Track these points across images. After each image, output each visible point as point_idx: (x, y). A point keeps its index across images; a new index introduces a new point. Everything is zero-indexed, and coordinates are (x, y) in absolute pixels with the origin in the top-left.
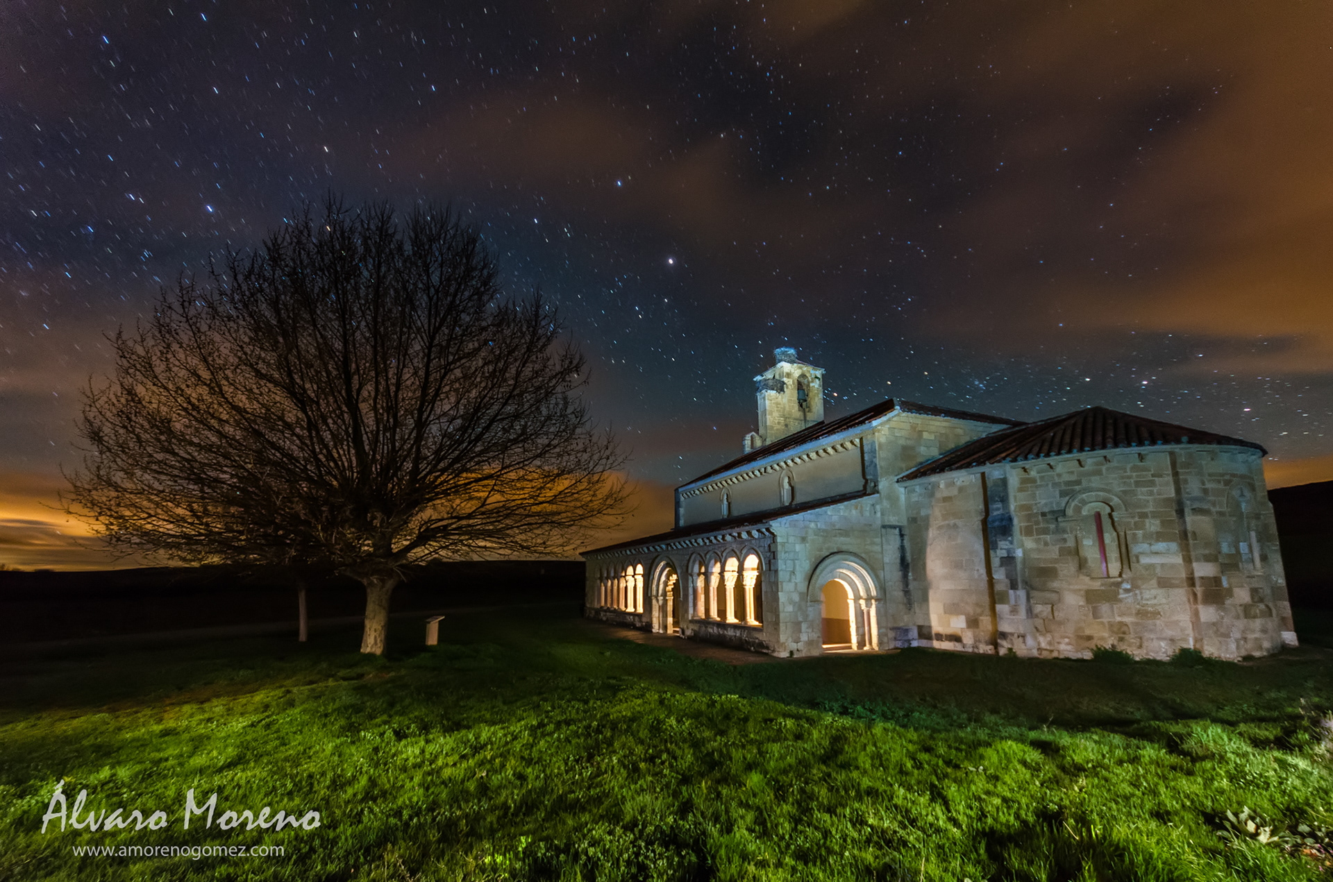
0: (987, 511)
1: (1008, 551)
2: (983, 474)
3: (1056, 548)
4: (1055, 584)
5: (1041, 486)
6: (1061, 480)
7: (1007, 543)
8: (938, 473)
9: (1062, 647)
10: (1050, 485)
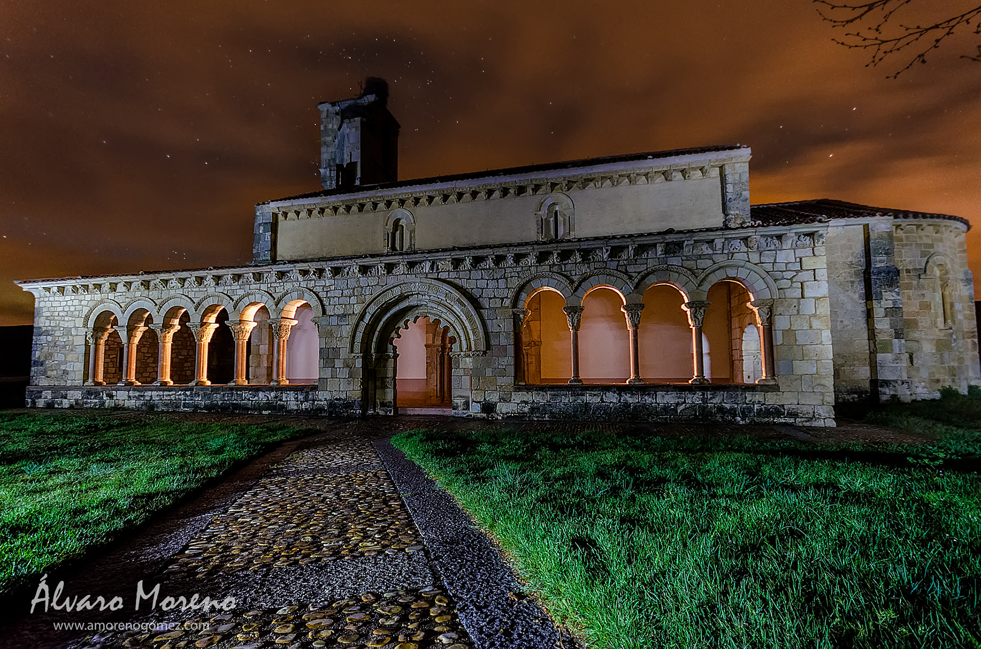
0: (868, 263)
1: (895, 302)
2: (866, 227)
3: (917, 302)
4: (916, 335)
5: (907, 245)
6: (922, 242)
7: (894, 294)
8: (837, 218)
9: (919, 390)
10: (914, 245)
